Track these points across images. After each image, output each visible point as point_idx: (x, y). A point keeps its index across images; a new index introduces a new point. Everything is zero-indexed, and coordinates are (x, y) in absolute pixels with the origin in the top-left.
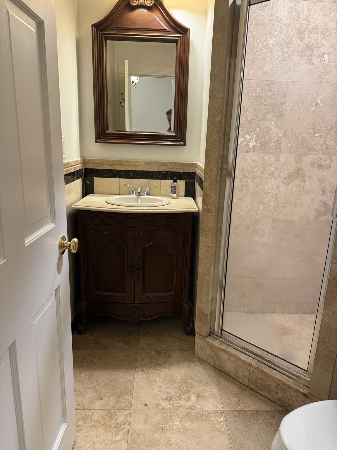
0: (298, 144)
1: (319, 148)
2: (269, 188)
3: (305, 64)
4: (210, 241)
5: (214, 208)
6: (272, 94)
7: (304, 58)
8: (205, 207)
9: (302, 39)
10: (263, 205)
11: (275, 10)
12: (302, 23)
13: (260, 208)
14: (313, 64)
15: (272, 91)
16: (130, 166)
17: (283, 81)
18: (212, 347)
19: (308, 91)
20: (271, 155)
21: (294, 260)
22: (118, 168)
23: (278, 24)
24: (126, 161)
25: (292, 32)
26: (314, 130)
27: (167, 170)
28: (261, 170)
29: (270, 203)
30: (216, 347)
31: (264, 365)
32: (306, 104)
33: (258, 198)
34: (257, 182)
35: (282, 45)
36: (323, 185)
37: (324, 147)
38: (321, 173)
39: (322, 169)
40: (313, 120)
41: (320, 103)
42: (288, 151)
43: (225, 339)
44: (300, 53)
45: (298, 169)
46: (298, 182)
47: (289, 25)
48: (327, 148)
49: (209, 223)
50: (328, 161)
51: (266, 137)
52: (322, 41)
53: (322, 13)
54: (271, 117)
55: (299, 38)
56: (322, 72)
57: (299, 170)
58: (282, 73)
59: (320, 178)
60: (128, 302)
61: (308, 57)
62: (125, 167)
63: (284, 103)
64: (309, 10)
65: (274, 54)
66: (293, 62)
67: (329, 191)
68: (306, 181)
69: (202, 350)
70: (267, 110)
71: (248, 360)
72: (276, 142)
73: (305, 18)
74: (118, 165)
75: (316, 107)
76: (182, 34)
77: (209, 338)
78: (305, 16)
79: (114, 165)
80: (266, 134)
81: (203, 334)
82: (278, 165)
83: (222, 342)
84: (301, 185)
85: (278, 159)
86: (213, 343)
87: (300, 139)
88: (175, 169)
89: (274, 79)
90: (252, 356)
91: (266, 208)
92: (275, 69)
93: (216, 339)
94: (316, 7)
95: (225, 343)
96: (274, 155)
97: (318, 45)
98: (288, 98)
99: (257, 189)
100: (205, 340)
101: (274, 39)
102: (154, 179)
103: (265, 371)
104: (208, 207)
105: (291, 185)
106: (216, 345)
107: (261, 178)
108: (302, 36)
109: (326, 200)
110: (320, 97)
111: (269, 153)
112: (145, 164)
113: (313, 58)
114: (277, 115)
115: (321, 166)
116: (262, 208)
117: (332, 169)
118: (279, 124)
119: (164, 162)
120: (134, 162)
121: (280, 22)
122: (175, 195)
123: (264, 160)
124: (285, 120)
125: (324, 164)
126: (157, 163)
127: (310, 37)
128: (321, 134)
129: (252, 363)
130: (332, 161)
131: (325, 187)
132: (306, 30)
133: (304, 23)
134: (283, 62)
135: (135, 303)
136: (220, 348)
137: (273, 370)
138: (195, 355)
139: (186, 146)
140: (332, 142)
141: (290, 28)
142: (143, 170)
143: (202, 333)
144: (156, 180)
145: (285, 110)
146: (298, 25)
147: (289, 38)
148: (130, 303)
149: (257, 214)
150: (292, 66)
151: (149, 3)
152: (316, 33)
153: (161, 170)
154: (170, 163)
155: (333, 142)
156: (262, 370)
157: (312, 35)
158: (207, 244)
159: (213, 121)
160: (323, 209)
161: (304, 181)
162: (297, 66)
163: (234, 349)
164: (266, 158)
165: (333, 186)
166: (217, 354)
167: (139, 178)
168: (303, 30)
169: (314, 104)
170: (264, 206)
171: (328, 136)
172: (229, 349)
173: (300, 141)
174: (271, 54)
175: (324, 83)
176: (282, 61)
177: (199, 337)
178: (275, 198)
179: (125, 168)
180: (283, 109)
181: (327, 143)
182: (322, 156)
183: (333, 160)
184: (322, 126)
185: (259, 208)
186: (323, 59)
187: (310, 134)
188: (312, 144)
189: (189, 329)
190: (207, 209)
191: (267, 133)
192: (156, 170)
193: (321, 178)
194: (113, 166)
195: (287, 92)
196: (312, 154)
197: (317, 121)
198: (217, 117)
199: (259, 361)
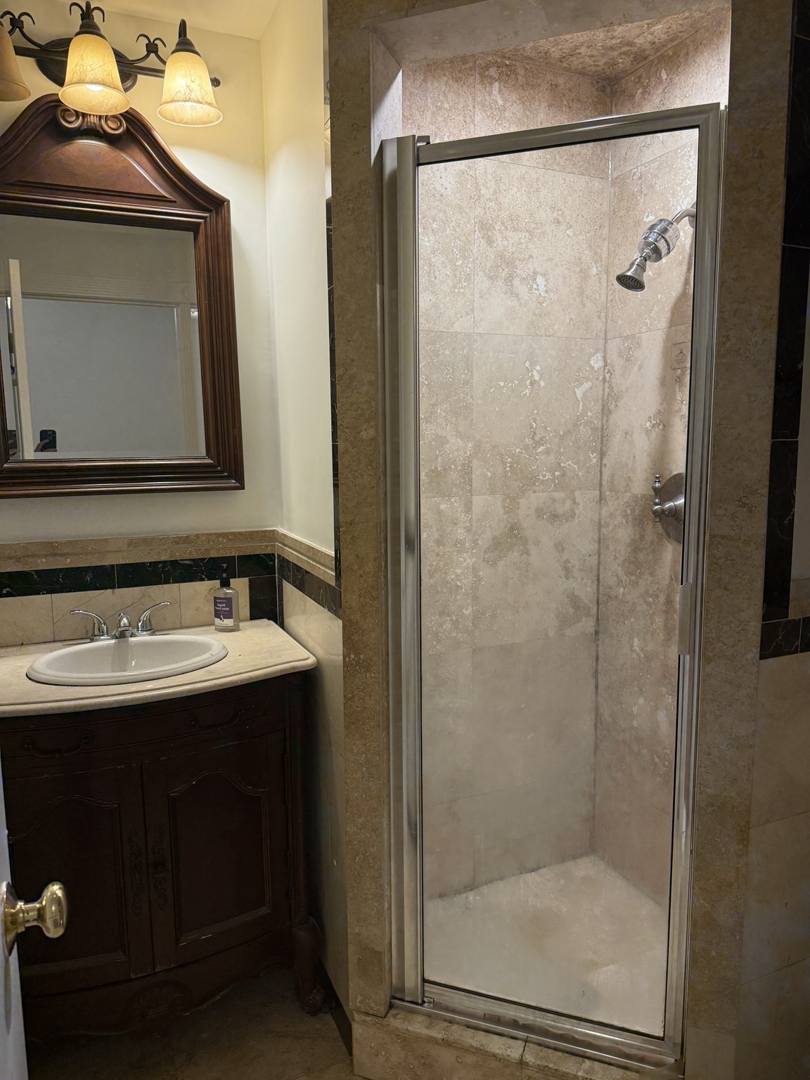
0: (506, 472)
1: (547, 477)
2: (457, 575)
3: (502, 295)
4: (374, 747)
5: (379, 659)
6: (442, 361)
7: (497, 282)
8: (353, 656)
9: (490, 242)
10: (448, 618)
11: (429, 175)
12: (487, 206)
13: (444, 627)
14: (517, 295)
15: (439, 355)
16: (82, 554)
17: (460, 333)
18: (406, 1040)
19: (513, 354)
20: (452, 500)
21: (529, 738)
22: (43, 564)
23: (437, 206)
24: (70, 543)
25: (469, 225)
26: (533, 438)
27: (195, 556)
28: (436, 536)
29: (464, 610)
30: (418, 1038)
31: (555, 1052)
32: (512, 382)
33: (437, 602)
34: (431, 566)
35: (450, 251)
36: (565, 556)
37: (557, 473)
38: (558, 532)
39: (558, 522)
40: (529, 417)
41: (540, 379)
42: (488, 489)
43: (437, 1005)
44: (490, 271)
45: (511, 526)
46: (514, 556)
47: (460, 208)
48: (564, 475)
49: (367, 698)
50: (568, 504)
51: (439, 460)
52: (529, 247)
53: (524, 188)
54: (444, 414)
55: (483, 238)
56: (537, 313)
57: (512, 528)
58: (456, 314)
59: (557, 541)
60: (133, 976)
61: (505, 280)
62: (69, 560)
63: (467, 382)
64: (498, 180)
65: (437, 272)
66: (478, 291)
67: (577, 567)
68: (531, 552)
69: (377, 1055)
70: (435, 399)
71: (514, 1050)
72: (461, 470)
73: (491, 197)
74: (45, 556)
75: (532, 389)
76: (209, 211)
77: (395, 1016)
78: (491, 192)
79: (33, 556)
80: (438, 452)
81: (376, 1008)
82: (470, 521)
83: (429, 1016)
84: (521, 562)
85: (468, 508)
86: (410, 1028)
87: (509, 460)
88: (218, 550)
89: (442, 328)
90: (519, 1037)
91: (455, 624)
92: (442, 306)
93: (412, 1012)
94: (510, 176)
95: (438, 1017)
96: (460, 498)
97: (523, 255)
98: (474, 370)
99: (432, 581)
100: (383, 1026)
101: (432, 238)
102: (160, 583)
103: (567, 1071)
104: (362, 656)
105: (501, 564)
106: (419, 1031)
107: (438, 555)
108: (490, 233)
109: (574, 589)
110: (538, 368)
111: (449, 496)
112: (129, 546)
113: (516, 282)
114: (457, 409)
115: (555, 517)
116: (448, 626)
117: (577, 521)
118: (461, 429)
119: (186, 534)
120: (96, 541)
121: (440, 201)
122: (229, 622)
123: (439, 512)
124: (474, 419)
125: (560, 511)
126: (163, 540)
127: (506, 238)
128: (548, 446)
129: (529, 1058)
130: (575, 502)
131: (567, 561)
132: (496, 223)
133: (489, 208)
134: (457, 290)
135: (155, 973)
136: (431, 1037)
137: (581, 1059)
138: (355, 1073)
139: (244, 489)
140: (570, 462)
141: (464, 214)
142: (124, 562)
143: (372, 1008)
144: (166, 586)
145: (472, 398)
146: (479, 211)
147: (464, 238)
148: (139, 976)
149: (439, 641)
150: (476, 300)
151: (114, 126)
152: (515, 230)
153: (178, 556)
154: (203, 535)
155: (572, 462)
156: (556, 1070)
157: (510, 234)
158: (366, 757)
159: (355, 438)
160: (571, 610)
161: (526, 553)
162: (486, 299)
163: (468, 1027)
164: (443, 507)
165: (584, 556)
166: (422, 1057)
167: (113, 587)
168: (490, 222)
169: (528, 383)
170: (452, 620)
171: (562, 450)
172: (457, 1033)
173: (508, 465)
174: (430, 271)
175: (541, 336)
176: (455, 287)
177: (364, 1021)
178: (472, 597)
179: (68, 563)
180: (467, 394)
181: (562, 465)
182: (556, 495)
183: (577, 501)
184: (548, 429)
185: (441, 625)
186: (535, 286)
187: (526, 448)
188: (533, 470)
189: (318, 998)
190: (358, 663)
191: (440, 452)
192: (163, 558)
193: (559, 541)
194: (30, 560)
195: (473, 358)
196: (535, 492)
197: (538, 419)
198: (366, 429)
199: (540, 1045)
